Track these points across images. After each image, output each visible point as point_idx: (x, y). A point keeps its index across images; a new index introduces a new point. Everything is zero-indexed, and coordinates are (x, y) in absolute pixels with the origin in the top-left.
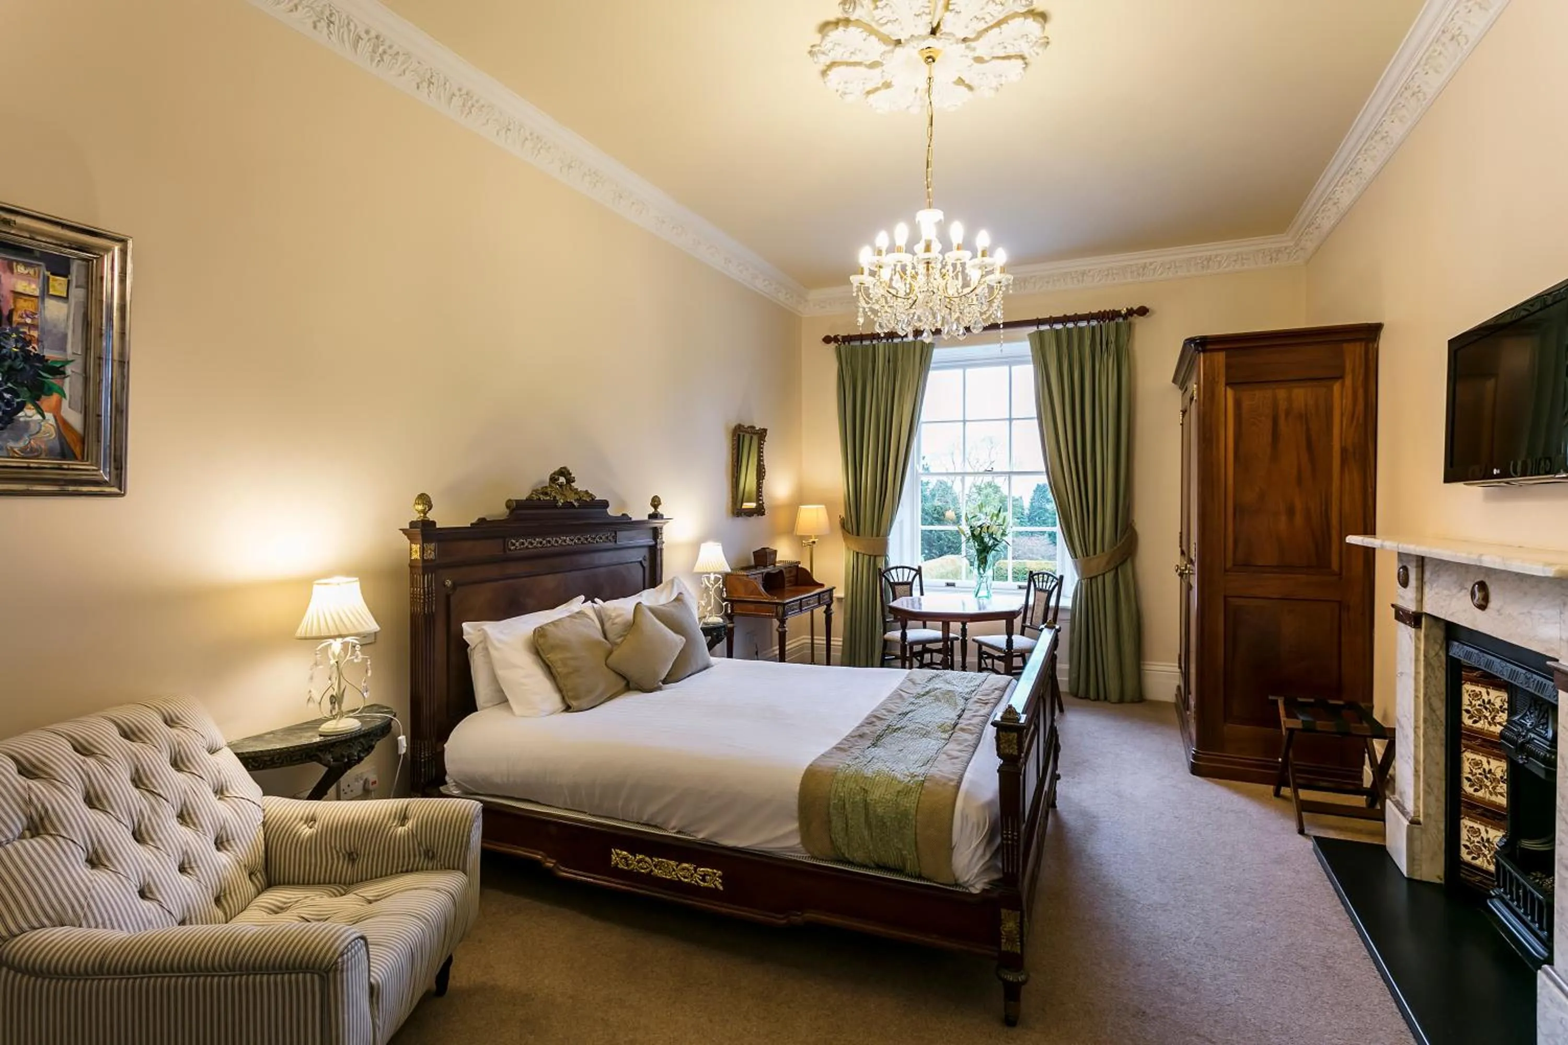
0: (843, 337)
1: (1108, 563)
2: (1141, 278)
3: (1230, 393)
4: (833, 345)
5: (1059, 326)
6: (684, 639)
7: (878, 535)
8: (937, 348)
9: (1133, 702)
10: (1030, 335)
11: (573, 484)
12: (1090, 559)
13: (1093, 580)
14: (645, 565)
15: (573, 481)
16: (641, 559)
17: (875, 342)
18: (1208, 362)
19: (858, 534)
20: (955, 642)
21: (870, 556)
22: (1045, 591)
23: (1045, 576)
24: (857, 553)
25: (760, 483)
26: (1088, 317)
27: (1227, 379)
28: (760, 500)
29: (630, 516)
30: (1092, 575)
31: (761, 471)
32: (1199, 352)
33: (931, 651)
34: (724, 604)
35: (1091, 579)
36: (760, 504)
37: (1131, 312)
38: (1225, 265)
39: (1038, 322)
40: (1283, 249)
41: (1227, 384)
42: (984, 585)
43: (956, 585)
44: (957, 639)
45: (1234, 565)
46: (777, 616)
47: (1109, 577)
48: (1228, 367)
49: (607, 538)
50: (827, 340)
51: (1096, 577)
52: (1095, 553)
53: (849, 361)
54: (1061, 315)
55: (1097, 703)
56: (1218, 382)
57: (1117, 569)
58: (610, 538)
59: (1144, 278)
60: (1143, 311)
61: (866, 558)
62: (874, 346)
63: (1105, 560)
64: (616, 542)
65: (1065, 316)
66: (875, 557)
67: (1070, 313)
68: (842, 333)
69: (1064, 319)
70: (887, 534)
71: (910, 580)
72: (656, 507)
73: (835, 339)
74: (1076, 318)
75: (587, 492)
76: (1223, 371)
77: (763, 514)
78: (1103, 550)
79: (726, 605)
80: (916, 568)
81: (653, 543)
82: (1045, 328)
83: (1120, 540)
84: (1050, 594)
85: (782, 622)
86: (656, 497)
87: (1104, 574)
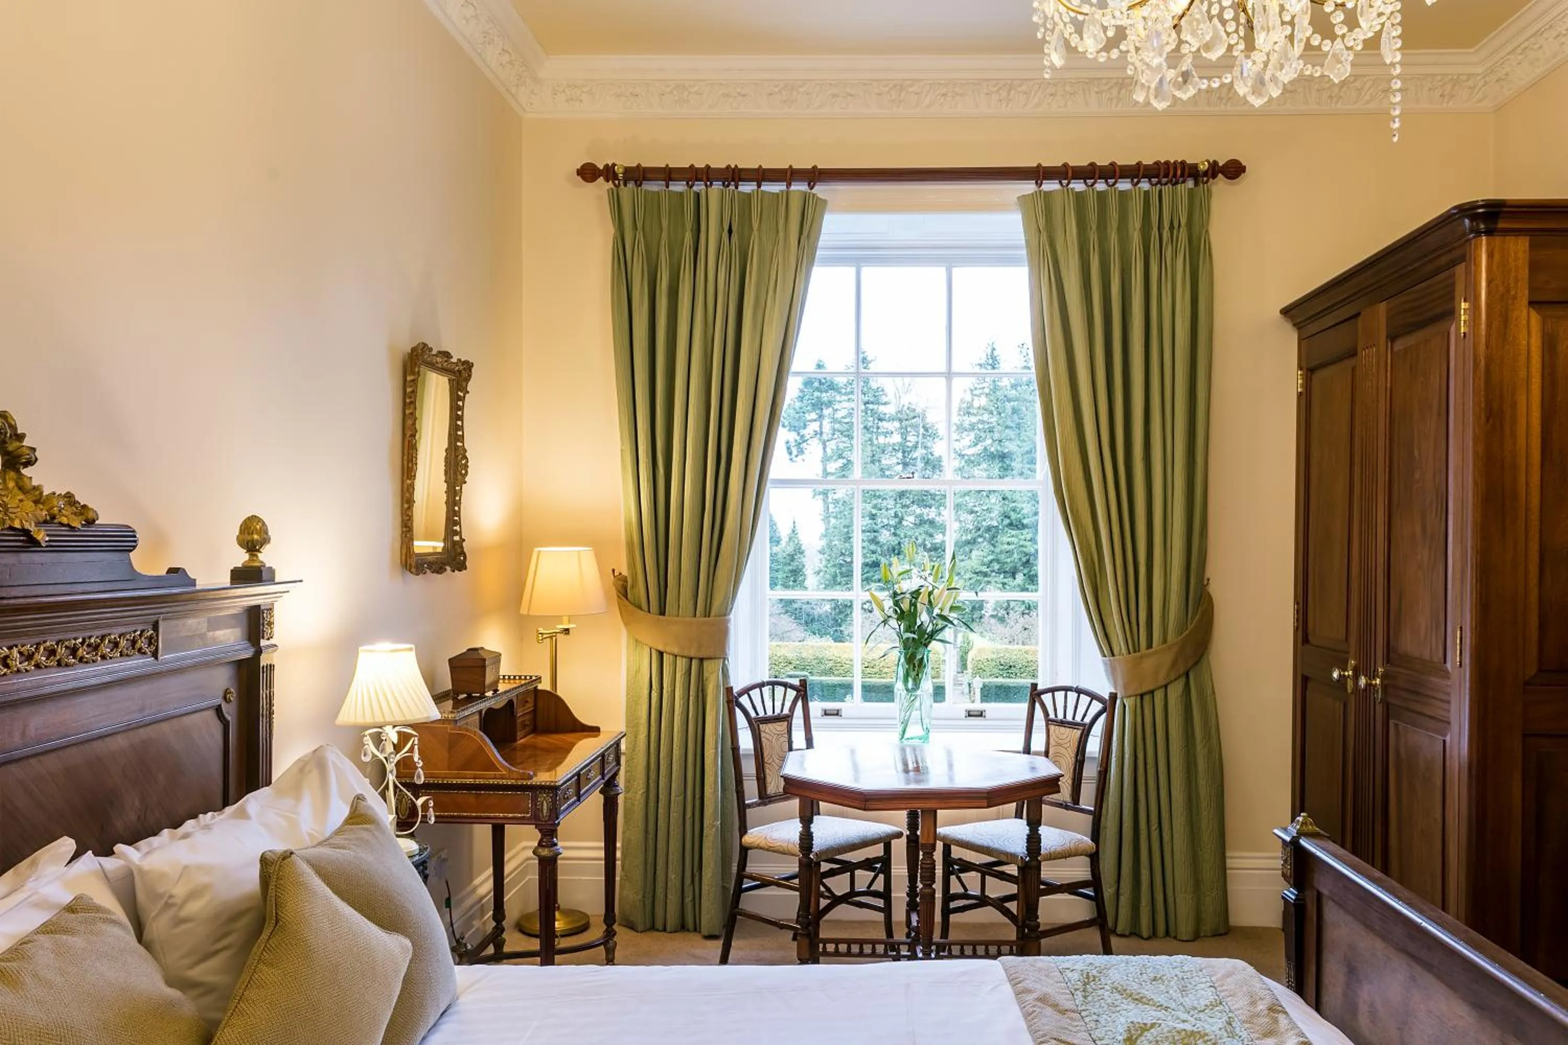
0: (627, 170)
1: (1174, 664)
2: (1223, 107)
3: (1535, 318)
4: (602, 186)
5: (1078, 186)
6: (408, 943)
7: (707, 613)
8: (833, 211)
9: (1216, 935)
10: (1022, 199)
11: (25, 471)
12: (1142, 657)
13: (1147, 698)
14: (229, 718)
15: (29, 463)
16: (219, 701)
17: (699, 187)
18: (1497, 256)
19: (662, 612)
20: (894, 842)
21: (691, 659)
22: (1073, 725)
23: (1072, 696)
24: (661, 654)
25: (455, 493)
26: (1135, 172)
27: (1532, 289)
28: (456, 533)
29: (192, 575)
30: (1144, 690)
31: (457, 464)
32: (1478, 233)
33: (848, 867)
34: (420, 802)
35: (1142, 696)
36: (454, 543)
37: (1214, 170)
38: (1367, 97)
39: (1039, 174)
40: (1464, 78)
41: (1531, 303)
42: (916, 714)
43: (843, 713)
44: (899, 835)
45: (1540, 670)
46: (535, 820)
47: (1175, 691)
48: (1534, 267)
49: (134, 642)
50: (588, 173)
51: (1152, 692)
52: (1150, 646)
53: (639, 225)
54: (1084, 163)
55: (1154, 943)
56: (1515, 298)
57: (1187, 675)
58: (142, 643)
59: (1229, 107)
60: (1234, 170)
61: (681, 663)
62: (698, 195)
63: (1168, 658)
64: (155, 655)
65: (1092, 165)
66: (701, 660)
67: (1103, 161)
68: (623, 160)
69: (1090, 173)
70: (725, 612)
71: (786, 711)
72: (252, 548)
73: (609, 173)
74: (1112, 173)
75: (69, 498)
76: (1525, 273)
77: (461, 566)
78: (1165, 641)
79: (425, 806)
80: (796, 682)
81: (247, 654)
82: (1051, 186)
83: (1193, 618)
84: (1086, 731)
85: (549, 833)
86: (253, 519)
87: (1166, 686)
